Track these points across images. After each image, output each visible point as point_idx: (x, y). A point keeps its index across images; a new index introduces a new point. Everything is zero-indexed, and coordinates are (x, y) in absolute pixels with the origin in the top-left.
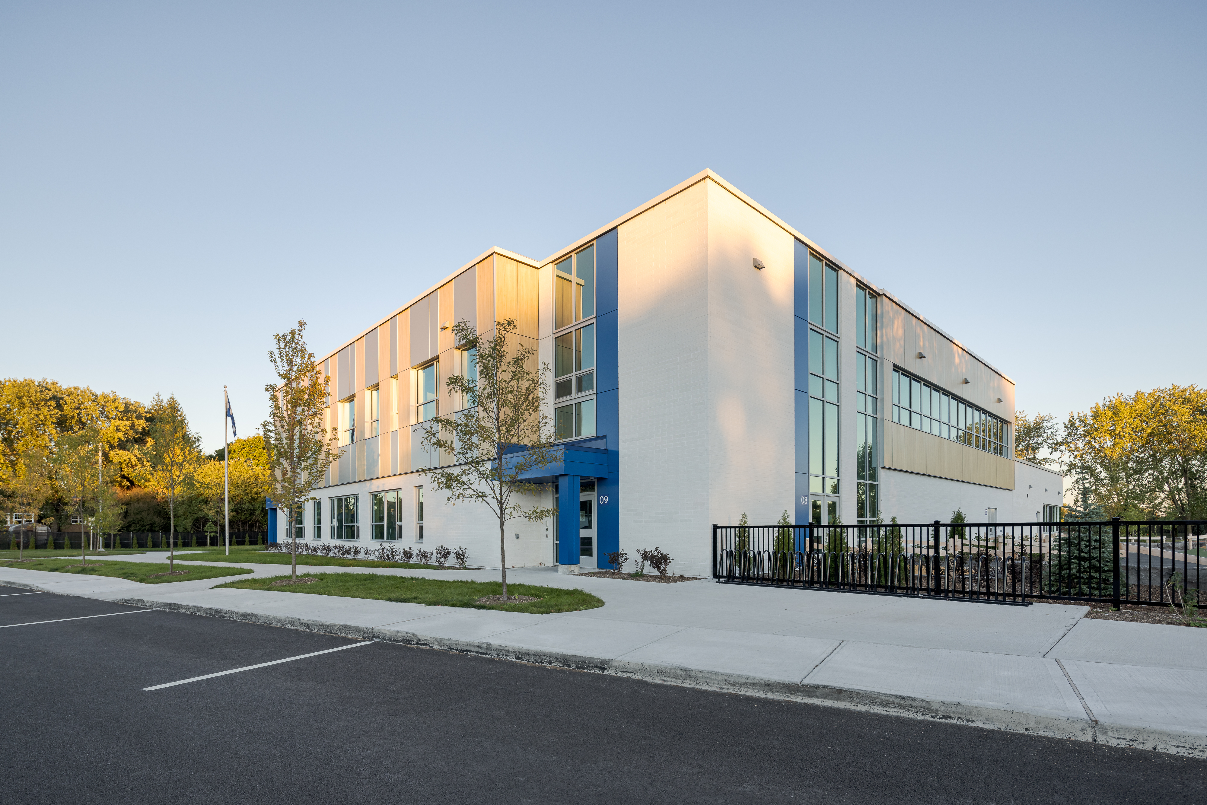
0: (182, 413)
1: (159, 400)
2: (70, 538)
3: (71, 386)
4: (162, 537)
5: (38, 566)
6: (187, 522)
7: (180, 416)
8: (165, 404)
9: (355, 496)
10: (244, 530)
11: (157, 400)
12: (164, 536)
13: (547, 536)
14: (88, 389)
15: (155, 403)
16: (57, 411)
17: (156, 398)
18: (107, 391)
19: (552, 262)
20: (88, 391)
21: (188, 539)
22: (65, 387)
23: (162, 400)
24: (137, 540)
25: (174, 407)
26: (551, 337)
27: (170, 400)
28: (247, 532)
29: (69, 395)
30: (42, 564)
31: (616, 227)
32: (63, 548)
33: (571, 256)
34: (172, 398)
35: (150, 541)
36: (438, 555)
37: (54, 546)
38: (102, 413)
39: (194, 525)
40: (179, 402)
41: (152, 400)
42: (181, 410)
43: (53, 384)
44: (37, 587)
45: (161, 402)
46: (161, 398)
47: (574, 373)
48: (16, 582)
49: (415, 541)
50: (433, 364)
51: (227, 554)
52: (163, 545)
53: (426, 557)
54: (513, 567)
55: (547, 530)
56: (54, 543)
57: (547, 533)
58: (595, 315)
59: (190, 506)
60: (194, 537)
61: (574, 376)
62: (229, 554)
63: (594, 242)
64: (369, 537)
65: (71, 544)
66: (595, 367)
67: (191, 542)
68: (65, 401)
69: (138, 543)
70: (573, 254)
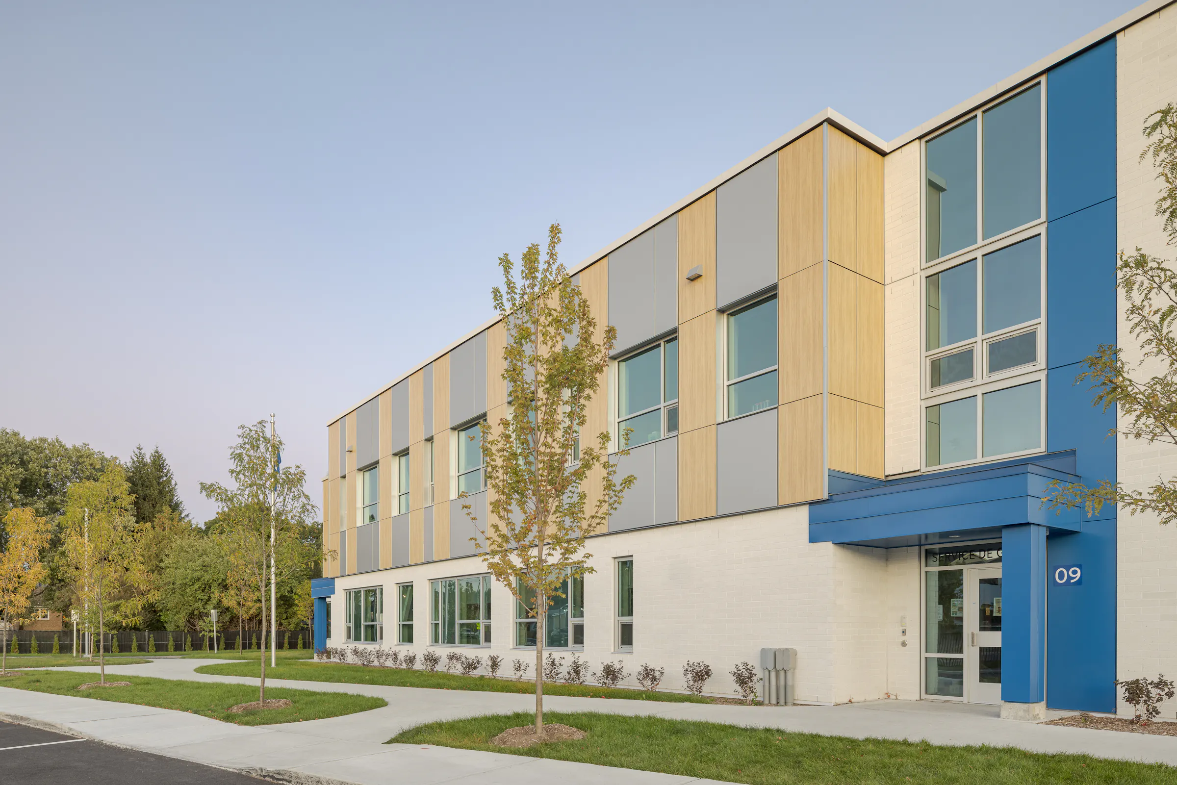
0: (168, 471)
1: (140, 454)
2: (38, 639)
3: (37, 437)
4: (149, 638)
5: (34, 684)
6: (180, 618)
7: (166, 476)
8: (148, 459)
9: (481, 576)
10: (249, 628)
11: (138, 455)
12: (151, 636)
13: (904, 644)
14: (57, 442)
15: (136, 459)
16: (21, 470)
17: (136, 452)
18: (79, 444)
19: (920, 138)
20: (57, 444)
21: (181, 641)
22: (28, 439)
23: (144, 454)
24: (118, 641)
25: (158, 463)
26: (918, 276)
27: (153, 453)
28: (253, 631)
29: (34, 450)
30: (39, 681)
31: (1113, 36)
32: (30, 652)
33: (976, 116)
34: (157, 452)
35: (134, 644)
36: (690, 676)
37: (19, 649)
38: (74, 472)
39: (189, 621)
40: (165, 456)
41: (133, 454)
42: (168, 468)
43: (15, 435)
44: (70, 729)
45: (143, 457)
46: (143, 452)
47: (980, 336)
48: (29, 717)
49: (612, 650)
50: (659, 345)
51: (273, 665)
52: (150, 649)
53: (654, 679)
54: (850, 701)
55: (904, 632)
56: (19, 645)
57: (903, 638)
58: (1043, 217)
59: (183, 595)
60: (189, 638)
61: (980, 342)
62: (276, 665)
63: (1043, 79)
64: (511, 643)
65: (39, 646)
66: (1043, 319)
67: (185, 644)
68: (30, 457)
69: (119, 645)
70: (979, 113)
